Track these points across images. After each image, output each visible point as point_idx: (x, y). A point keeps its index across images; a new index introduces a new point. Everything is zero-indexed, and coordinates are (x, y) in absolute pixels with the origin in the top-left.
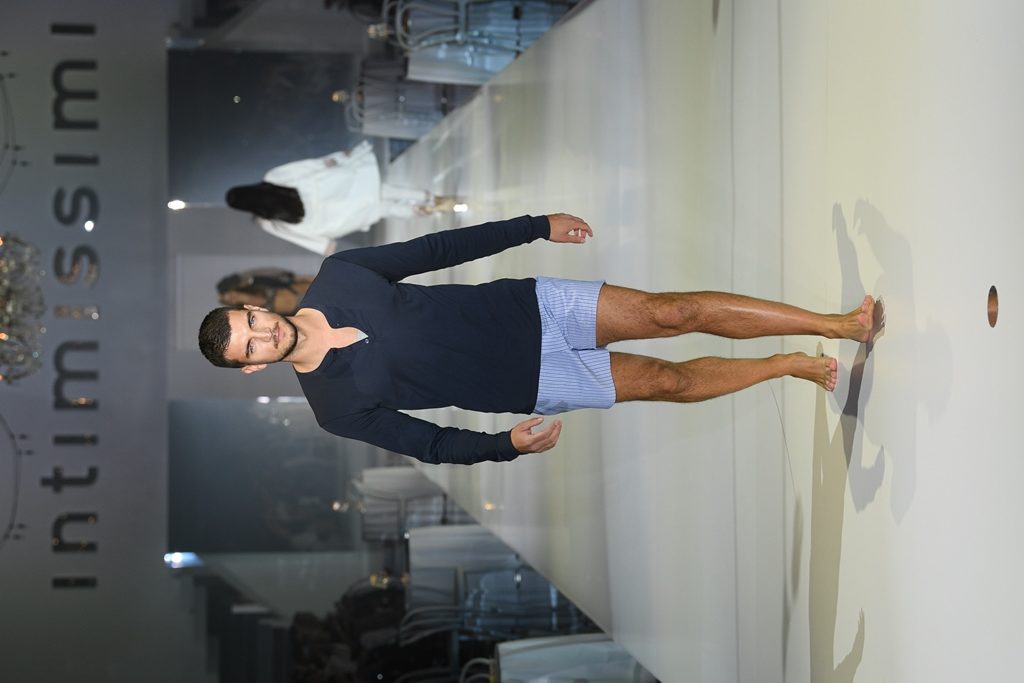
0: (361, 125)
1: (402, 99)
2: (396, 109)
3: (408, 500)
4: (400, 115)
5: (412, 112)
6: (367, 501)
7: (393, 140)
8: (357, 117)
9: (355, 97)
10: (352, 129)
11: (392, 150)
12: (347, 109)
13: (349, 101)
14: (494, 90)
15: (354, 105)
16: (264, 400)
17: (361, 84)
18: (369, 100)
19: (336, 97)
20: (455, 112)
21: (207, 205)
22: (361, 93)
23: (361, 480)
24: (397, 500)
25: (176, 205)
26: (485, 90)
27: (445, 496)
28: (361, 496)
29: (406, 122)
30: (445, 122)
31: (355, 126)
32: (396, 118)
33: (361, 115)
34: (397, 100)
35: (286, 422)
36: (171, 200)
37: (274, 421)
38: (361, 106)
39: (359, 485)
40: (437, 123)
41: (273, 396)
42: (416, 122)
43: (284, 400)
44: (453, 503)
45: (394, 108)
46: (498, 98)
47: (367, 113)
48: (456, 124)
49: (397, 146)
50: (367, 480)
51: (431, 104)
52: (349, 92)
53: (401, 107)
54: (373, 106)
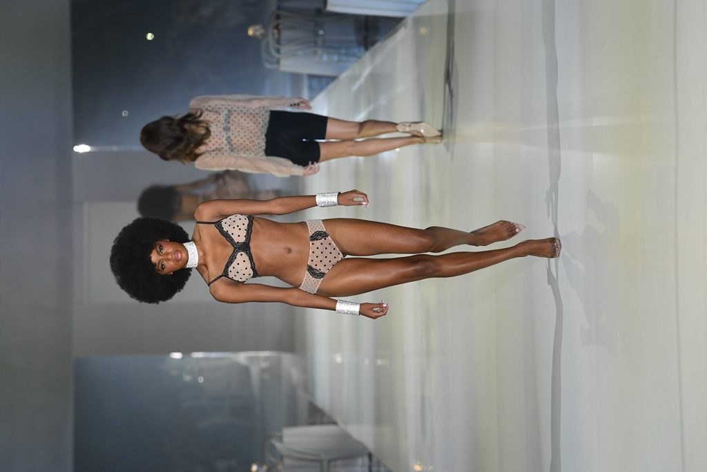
0: (278, 62)
1: (321, 32)
2: (316, 44)
3: (330, 461)
4: (320, 51)
5: (330, 47)
6: (287, 461)
7: (311, 77)
8: (274, 53)
9: (272, 32)
10: (268, 66)
11: (311, 88)
12: (263, 44)
13: (264, 36)
14: (418, 22)
15: (271, 40)
16: (177, 356)
17: (278, 17)
18: (286, 34)
19: (251, 32)
20: (378, 45)
21: (115, 148)
22: (277, 27)
23: (280, 439)
24: (320, 461)
25: (82, 148)
26: (409, 22)
27: (370, 456)
28: (282, 458)
29: (325, 58)
30: (367, 56)
31: (271, 63)
32: (315, 53)
33: (278, 51)
34: (316, 34)
35: (201, 380)
36: (77, 144)
37: (187, 378)
38: (278, 41)
39: (278, 445)
40: (359, 57)
41: (186, 351)
42: (336, 58)
43: (198, 355)
44: (379, 464)
45: (314, 43)
46: (423, 31)
47: (283, 49)
48: (378, 60)
49: (315, 83)
50: (286, 439)
51: (353, 38)
52: (265, 27)
53: (320, 41)
54: (290, 41)
